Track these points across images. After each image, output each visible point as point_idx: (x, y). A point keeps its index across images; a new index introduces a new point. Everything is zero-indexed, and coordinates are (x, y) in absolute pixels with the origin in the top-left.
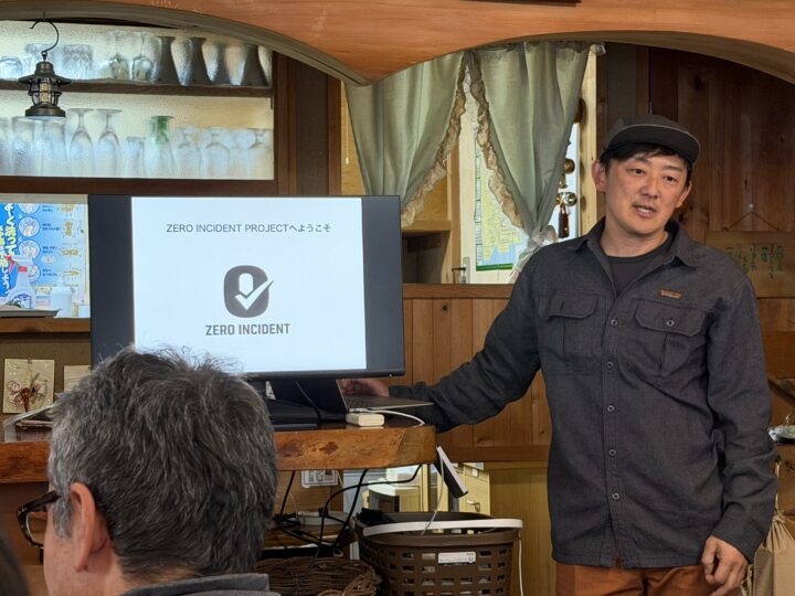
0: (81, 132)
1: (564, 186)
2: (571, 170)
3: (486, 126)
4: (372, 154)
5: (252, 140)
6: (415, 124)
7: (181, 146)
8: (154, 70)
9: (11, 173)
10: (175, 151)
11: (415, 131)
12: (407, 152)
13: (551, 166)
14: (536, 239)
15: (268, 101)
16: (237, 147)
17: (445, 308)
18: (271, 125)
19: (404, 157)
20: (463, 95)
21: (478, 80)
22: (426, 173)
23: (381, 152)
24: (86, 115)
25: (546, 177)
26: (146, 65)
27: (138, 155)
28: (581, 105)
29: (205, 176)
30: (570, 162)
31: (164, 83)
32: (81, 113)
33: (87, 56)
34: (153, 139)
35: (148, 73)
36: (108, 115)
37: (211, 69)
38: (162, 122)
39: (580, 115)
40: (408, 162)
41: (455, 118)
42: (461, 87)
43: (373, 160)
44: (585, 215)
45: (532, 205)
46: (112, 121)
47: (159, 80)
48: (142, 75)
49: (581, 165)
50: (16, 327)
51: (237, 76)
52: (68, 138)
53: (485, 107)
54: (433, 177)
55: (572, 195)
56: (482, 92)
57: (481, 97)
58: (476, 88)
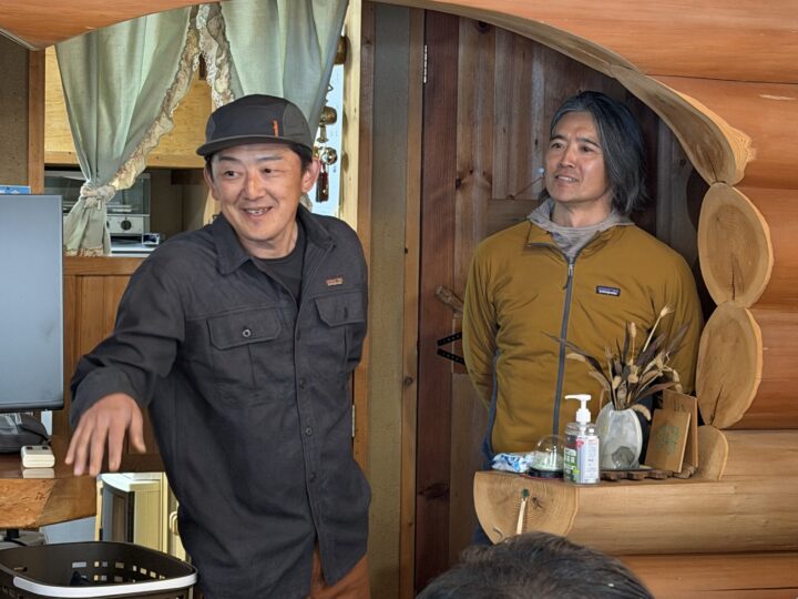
1: (323, 140)
2: (333, 120)
3: (226, 70)
4: (83, 100)
6: (137, 67)
11: (137, 74)
12: (127, 100)
19: (123, 107)
20: (197, 33)
21: (216, 14)
22: (148, 126)
23: (95, 99)
28: (345, 41)
30: (331, 110)
39: (343, 57)
40: (127, 112)
41: (186, 59)
42: (193, 24)
43: (84, 107)
44: (346, 176)
49: (345, 116)
53: (224, 47)
54: (158, 130)
55: (332, 152)
56: (221, 29)
57: (220, 34)
58: (214, 25)
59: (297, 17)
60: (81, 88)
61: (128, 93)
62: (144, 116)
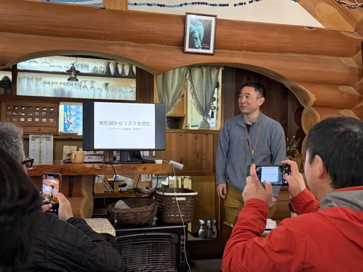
0: (85, 87)
1: (213, 104)
2: (215, 100)
3: (192, 88)
4: (162, 94)
5: (130, 90)
7: (112, 91)
8: (105, 71)
9: (66, 96)
10: (110, 92)
11: (173, 88)
12: (171, 94)
13: (209, 99)
14: (205, 118)
15: (135, 80)
16: (127, 92)
17: (180, 136)
18: (135, 86)
20: (186, 80)
21: (190, 75)
22: (176, 100)
23: (164, 94)
24: (87, 82)
25: (208, 102)
26: (103, 69)
27: (100, 93)
28: (218, 83)
29: (118, 99)
30: (215, 98)
31: (108, 74)
32: (85, 82)
33: (87, 67)
34: (104, 89)
35: (103, 72)
36: (92, 82)
37: (120, 71)
38: (107, 85)
39: (217, 86)
40: (171, 97)
42: (186, 77)
43: (162, 96)
44: (218, 112)
45: (204, 109)
46: (93, 84)
47: (106, 73)
48: (102, 72)
49: (217, 99)
50: (67, 137)
51: (127, 73)
52: (82, 88)
53: (192, 83)
54: (178, 101)
55: (215, 107)
56: (192, 79)
57: (191, 80)
58: (190, 78)
59: (208, 77)
60: (162, 92)
61: (172, 92)
62: (175, 98)
